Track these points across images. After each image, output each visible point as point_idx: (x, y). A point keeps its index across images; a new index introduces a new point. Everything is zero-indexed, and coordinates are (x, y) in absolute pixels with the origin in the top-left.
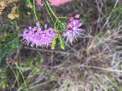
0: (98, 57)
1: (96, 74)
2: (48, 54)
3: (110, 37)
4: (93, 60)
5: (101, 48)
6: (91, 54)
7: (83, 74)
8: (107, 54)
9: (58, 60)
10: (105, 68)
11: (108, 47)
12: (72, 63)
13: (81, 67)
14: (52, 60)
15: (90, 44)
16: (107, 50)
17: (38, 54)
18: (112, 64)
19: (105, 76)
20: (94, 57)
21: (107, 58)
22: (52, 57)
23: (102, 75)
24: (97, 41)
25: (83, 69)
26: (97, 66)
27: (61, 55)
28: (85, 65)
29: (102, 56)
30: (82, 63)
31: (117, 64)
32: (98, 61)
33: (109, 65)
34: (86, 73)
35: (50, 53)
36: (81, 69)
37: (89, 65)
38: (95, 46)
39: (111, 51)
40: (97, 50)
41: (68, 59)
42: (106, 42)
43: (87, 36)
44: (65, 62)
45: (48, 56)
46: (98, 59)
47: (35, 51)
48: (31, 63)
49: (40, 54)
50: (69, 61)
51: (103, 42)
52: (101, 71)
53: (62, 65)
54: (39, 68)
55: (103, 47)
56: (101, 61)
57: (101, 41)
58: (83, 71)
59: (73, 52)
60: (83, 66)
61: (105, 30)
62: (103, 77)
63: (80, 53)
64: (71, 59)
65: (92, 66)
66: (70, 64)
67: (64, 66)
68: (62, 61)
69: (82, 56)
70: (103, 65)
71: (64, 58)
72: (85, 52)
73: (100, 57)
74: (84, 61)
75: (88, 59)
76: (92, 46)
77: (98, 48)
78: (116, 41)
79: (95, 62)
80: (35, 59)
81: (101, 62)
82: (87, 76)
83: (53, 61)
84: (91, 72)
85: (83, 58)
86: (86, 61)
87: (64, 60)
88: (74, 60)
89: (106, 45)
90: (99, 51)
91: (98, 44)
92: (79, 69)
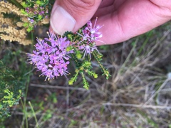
0: (127, 92)
1: (127, 114)
2: (62, 92)
3: (139, 65)
4: (122, 96)
5: (129, 79)
6: (118, 88)
7: (110, 116)
8: (137, 86)
9: (75, 100)
10: (138, 104)
11: (137, 78)
12: (95, 102)
13: (107, 106)
14: (68, 100)
15: (116, 75)
16: (137, 82)
17: (48, 94)
18: (145, 98)
19: (139, 115)
20: (122, 91)
21: (138, 92)
22: (68, 95)
23: (133, 115)
24: (123, 72)
25: (110, 108)
26: (127, 103)
27: (79, 93)
28: (112, 102)
29: (131, 89)
30: (108, 100)
31: (151, 99)
32: (128, 96)
33: (142, 100)
34: (114, 113)
35: (65, 91)
36: (107, 109)
37: (117, 102)
38: (122, 78)
39: (142, 82)
40: (125, 83)
41: (89, 97)
42: (135, 72)
43: (111, 66)
44: (86, 101)
45: (61, 95)
46: (128, 94)
47: (44, 89)
48: (41, 105)
49: (50, 93)
50: (91, 100)
51: (132, 72)
52: (133, 109)
53: (82, 105)
54: (52, 110)
55: (132, 78)
56: (132, 96)
57: (128, 71)
58: (110, 111)
59: (95, 87)
60: (109, 104)
62: (136, 116)
64: (92, 97)
65: (121, 102)
66: (92, 103)
67: (84, 107)
68: (80, 100)
69: (107, 91)
70: (135, 102)
71: (84, 96)
72: (110, 87)
73: (130, 91)
74: (110, 97)
75: (115, 95)
76: (119, 77)
77: (126, 81)
78: (147, 70)
79: (123, 98)
80: (46, 99)
81: (132, 98)
82: (115, 118)
83: (70, 101)
84: (120, 112)
85: (108, 95)
86: (112, 98)
87: (83, 99)
88: (97, 98)
89: (135, 75)
90: (128, 83)
91: (125, 75)
92: (104, 110)
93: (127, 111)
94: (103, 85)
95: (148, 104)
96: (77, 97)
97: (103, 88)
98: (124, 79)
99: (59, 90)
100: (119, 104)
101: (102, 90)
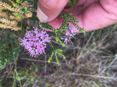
0: (86, 66)
1: (86, 82)
2: (42, 64)
3: (95, 48)
4: (83, 69)
5: (88, 57)
6: (81, 63)
7: (74, 82)
8: (94, 63)
9: (51, 70)
10: (93, 75)
11: (94, 56)
12: (64, 72)
13: (72, 76)
14: (45, 70)
15: (79, 54)
16: (94, 59)
17: (33, 65)
18: (99, 71)
19: (94, 82)
20: (83, 65)
21: (94, 66)
22: (46, 66)
23: (90, 82)
24: (85, 52)
25: (74, 77)
26: (86, 74)
27: (54, 65)
28: (76, 73)
29: (89, 64)
30: (73, 71)
31: (103, 72)
32: (87, 69)
33: (97, 72)
34: (77, 80)
35: (44, 64)
36: (72, 78)
38: (83, 56)
39: (97, 60)
40: (85, 60)
41: (60, 68)
42: (93, 53)
43: (76, 48)
44: (57, 71)
45: (41, 66)
46: (87, 68)
47: (30, 62)
48: (27, 72)
50: (61, 71)
51: (90, 53)
52: (90, 78)
53: (55, 74)
54: (34, 76)
55: (91, 57)
56: (90, 69)
57: (88, 52)
58: (74, 79)
59: (64, 62)
60: (73, 74)
61: (91, 42)
62: (92, 83)
63: (71, 62)
64: (63, 69)
65: (82, 73)
66: (62, 73)
68: (54, 70)
69: (72, 65)
70: (92, 73)
71: (57, 68)
72: (75, 62)
73: (88, 65)
74: (74, 69)
75: (78, 68)
76: (81, 56)
77: (86, 58)
78: (101, 52)
79: (84, 70)
80: (30, 69)
81: (90, 71)
82: (78, 84)
83: (47, 71)
84: (81, 80)
85: (74, 68)
86: (76, 70)
87: (56, 70)
88: (65, 69)
89: (92, 55)
90: (87, 60)
91: (86, 54)
92: (70, 78)
93: (85, 80)
94: (70, 61)
95: (101, 75)
96: (52, 68)
97: (70, 63)
98: (85, 57)
99: (41, 63)
100: (80, 74)
101: (69, 64)
